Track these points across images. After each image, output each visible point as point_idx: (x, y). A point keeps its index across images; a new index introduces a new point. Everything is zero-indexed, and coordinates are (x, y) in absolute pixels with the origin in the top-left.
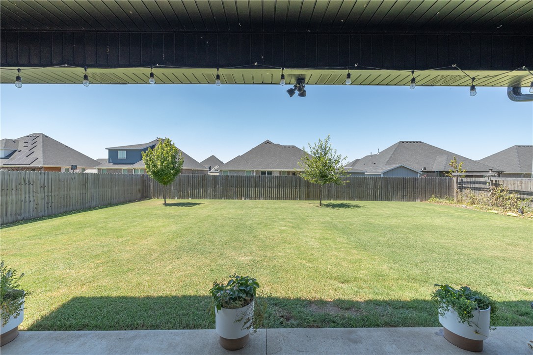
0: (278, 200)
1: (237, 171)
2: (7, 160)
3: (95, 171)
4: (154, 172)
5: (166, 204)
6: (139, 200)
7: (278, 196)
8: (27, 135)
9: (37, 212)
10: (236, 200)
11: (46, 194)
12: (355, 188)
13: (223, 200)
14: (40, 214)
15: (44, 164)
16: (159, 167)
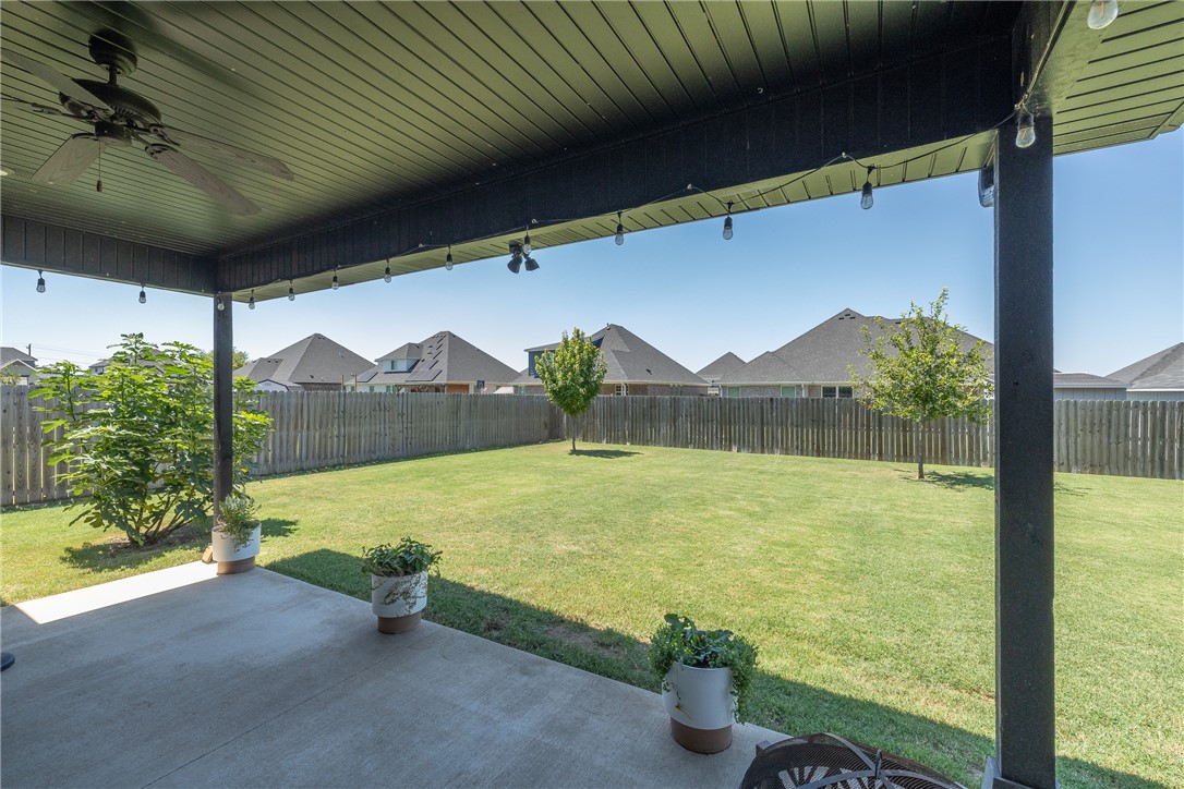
0: (818, 455)
1: (760, 386)
2: (409, 374)
3: (509, 390)
4: (553, 391)
5: (575, 452)
6: (546, 441)
7: (818, 447)
8: (432, 335)
9: (394, 450)
10: (719, 452)
11: (405, 425)
12: (1072, 433)
13: (690, 450)
14: (398, 454)
15: (448, 380)
16: (560, 383)
